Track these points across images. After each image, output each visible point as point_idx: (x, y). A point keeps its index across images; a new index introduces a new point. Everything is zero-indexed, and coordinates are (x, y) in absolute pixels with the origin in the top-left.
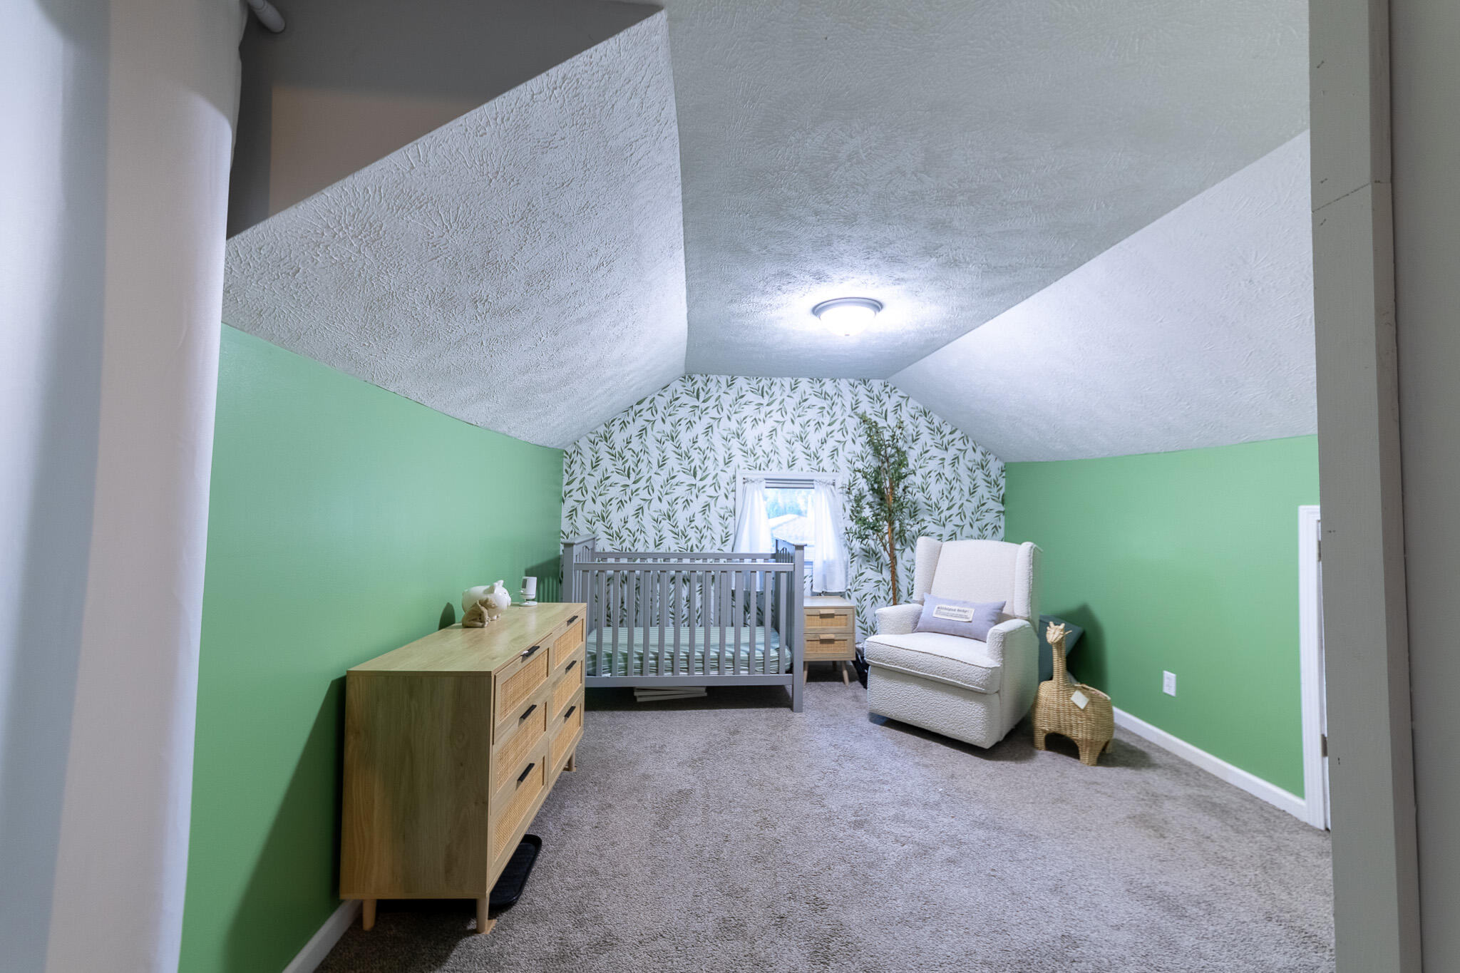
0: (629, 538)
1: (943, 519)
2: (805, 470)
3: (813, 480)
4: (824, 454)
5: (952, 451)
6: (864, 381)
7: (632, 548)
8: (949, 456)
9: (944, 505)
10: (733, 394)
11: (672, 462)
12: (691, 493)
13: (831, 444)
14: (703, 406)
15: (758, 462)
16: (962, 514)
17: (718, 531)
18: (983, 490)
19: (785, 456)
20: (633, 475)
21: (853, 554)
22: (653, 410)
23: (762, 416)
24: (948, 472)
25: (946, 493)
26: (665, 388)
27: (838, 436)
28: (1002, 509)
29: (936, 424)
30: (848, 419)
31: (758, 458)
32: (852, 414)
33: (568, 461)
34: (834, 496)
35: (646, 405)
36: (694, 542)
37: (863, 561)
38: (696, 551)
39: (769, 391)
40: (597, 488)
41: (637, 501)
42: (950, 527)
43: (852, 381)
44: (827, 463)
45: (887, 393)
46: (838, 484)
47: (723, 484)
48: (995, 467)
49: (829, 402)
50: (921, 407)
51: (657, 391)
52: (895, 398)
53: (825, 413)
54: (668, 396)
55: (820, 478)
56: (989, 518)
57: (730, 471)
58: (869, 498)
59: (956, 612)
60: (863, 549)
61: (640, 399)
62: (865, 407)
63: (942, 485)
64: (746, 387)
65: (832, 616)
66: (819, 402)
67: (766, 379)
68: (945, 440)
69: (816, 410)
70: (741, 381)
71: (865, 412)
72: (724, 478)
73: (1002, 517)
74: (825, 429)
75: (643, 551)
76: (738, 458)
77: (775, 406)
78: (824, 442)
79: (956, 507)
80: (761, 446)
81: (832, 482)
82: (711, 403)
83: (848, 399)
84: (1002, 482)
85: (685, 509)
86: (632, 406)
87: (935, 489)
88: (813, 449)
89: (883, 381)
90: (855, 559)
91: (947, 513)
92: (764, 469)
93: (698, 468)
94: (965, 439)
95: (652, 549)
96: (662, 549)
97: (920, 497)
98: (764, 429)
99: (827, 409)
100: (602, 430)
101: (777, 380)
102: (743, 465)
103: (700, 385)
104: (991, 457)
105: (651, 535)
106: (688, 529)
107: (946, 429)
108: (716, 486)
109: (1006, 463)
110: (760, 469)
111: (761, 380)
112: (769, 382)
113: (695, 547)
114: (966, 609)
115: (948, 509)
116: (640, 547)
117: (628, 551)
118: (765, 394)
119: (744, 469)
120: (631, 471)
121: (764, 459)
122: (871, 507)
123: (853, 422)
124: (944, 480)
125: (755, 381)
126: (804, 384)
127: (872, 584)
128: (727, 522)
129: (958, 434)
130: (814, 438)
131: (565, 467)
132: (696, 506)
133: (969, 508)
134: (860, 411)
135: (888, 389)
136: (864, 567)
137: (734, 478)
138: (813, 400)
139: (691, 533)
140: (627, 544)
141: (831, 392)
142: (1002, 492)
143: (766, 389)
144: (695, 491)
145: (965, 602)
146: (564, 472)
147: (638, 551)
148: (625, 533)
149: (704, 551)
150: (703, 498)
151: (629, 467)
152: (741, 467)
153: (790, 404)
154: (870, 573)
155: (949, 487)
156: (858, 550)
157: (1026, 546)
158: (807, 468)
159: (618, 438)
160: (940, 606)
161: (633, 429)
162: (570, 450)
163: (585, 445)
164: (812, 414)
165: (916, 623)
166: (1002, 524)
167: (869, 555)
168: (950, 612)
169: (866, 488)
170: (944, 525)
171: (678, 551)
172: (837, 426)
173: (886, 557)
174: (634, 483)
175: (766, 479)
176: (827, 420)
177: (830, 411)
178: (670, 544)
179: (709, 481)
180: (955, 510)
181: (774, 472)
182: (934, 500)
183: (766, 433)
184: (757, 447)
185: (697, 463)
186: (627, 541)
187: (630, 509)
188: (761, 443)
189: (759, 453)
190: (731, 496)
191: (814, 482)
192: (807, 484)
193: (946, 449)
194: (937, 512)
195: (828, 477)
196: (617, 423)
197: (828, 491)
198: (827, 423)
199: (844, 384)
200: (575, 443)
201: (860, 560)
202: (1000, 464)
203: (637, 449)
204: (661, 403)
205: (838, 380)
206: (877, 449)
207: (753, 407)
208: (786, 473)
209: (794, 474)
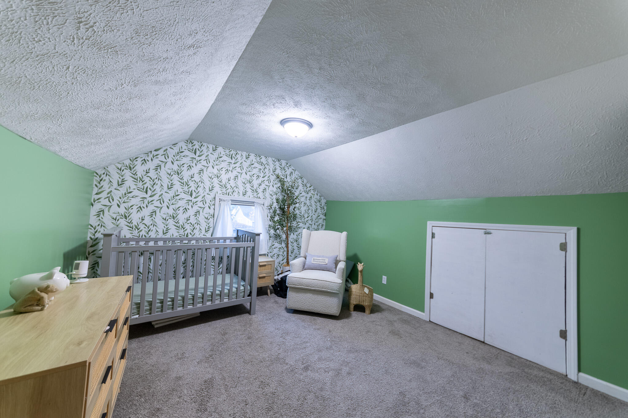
0: (145, 229)
1: (305, 222)
2: (251, 197)
3: (254, 202)
4: (260, 190)
5: (310, 194)
6: (279, 160)
7: (147, 235)
8: (309, 196)
9: (306, 216)
10: (216, 155)
11: (177, 186)
12: (189, 204)
13: (263, 186)
14: (198, 158)
15: (228, 191)
16: (312, 220)
17: (204, 225)
18: (319, 210)
19: (241, 189)
20: (149, 193)
21: (270, 236)
22: (166, 156)
23: (231, 169)
24: (308, 202)
25: (307, 211)
26: (174, 145)
27: (267, 183)
28: (325, 218)
29: (305, 183)
30: (271, 176)
31: (228, 189)
32: (273, 174)
33: (98, 179)
34: (263, 210)
35: (161, 152)
36: (189, 231)
37: (274, 239)
38: (190, 236)
39: (235, 157)
40: (122, 198)
41: (151, 208)
42: (307, 225)
43: (274, 159)
44: (261, 195)
45: (287, 167)
46: (266, 205)
47: (208, 201)
48: (323, 201)
49: (264, 167)
50: (300, 175)
51: (169, 145)
52: (290, 170)
53: (261, 171)
54: (176, 149)
55: (258, 202)
56: (321, 221)
57: (212, 194)
58: (278, 212)
59: (321, 261)
60: (275, 234)
61: (158, 147)
62: (278, 171)
63: (306, 208)
64: (223, 153)
65: (265, 265)
66: (260, 167)
67: (234, 151)
68: (308, 189)
69: (257, 170)
70: (220, 149)
71: (278, 174)
72: (209, 198)
73: (325, 221)
74: (261, 179)
75: (154, 237)
76: (217, 188)
77: (238, 165)
78: (260, 185)
79: (310, 216)
80: (229, 184)
81: (263, 203)
82: (203, 157)
83: (272, 167)
84: (325, 208)
85: (184, 213)
86: (151, 152)
87: (303, 209)
88: (255, 188)
89: (286, 162)
90: (271, 238)
91: (307, 219)
92: (231, 195)
93: (193, 191)
94: (314, 190)
95: (161, 235)
96: (168, 236)
97: (297, 212)
98: (232, 175)
99: (262, 170)
100: (127, 162)
101: (239, 152)
102: (220, 192)
103: (197, 147)
104: (322, 198)
105: (161, 227)
106: (186, 224)
107: (308, 185)
108: (204, 201)
109: (327, 201)
110: (228, 195)
111: (231, 151)
112: (235, 153)
113: (189, 234)
114: (324, 259)
115: (307, 218)
116: (153, 235)
117: (144, 237)
118: (233, 158)
119: (220, 194)
120: (148, 189)
121: (231, 190)
122: (279, 216)
123: (273, 178)
124: (307, 206)
125: (228, 151)
126: (252, 156)
127: (277, 249)
128: (209, 221)
129: (312, 188)
130: (256, 183)
131: (95, 183)
132: (191, 212)
133: (314, 217)
134: (276, 173)
135: (288, 165)
136: (274, 242)
137: (215, 198)
138: (256, 165)
139: (187, 227)
140: (143, 233)
141: (265, 163)
142: (325, 212)
143: (233, 155)
144: (191, 204)
145: (323, 256)
146: (94, 186)
147: (151, 237)
148: (142, 227)
149: (195, 236)
150: (196, 208)
151: (147, 187)
152: (219, 193)
153: (245, 165)
154: (277, 245)
155: (308, 209)
156: (272, 234)
157: (345, 233)
158: (251, 196)
159: (140, 169)
160: (314, 258)
161: (151, 165)
162: (100, 172)
163: (113, 171)
164: (255, 171)
165: (304, 266)
166: (324, 224)
167: (277, 236)
168: (319, 260)
169: (277, 207)
170: (305, 224)
171: (179, 237)
172: (266, 178)
173: (284, 236)
174: (150, 197)
175: (231, 200)
176: (262, 175)
177: (263, 171)
178: (173, 232)
179: (200, 199)
180: (310, 218)
181: (236, 197)
182: (303, 214)
183: (233, 178)
184: (227, 184)
185: (193, 188)
186: (143, 231)
187: (146, 212)
188: (230, 182)
189: (229, 187)
190: (212, 207)
191: (255, 203)
192: (252, 204)
193: (308, 193)
194: (303, 219)
195: (261, 201)
196: (139, 160)
197: (261, 208)
198: (262, 176)
199: (270, 160)
200: (105, 168)
201: (273, 239)
202: (325, 201)
203: (154, 177)
204: (171, 153)
205: (268, 158)
206: (283, 190)
207: (226, 163)
208: (241, 198)
209: (246, 198)
